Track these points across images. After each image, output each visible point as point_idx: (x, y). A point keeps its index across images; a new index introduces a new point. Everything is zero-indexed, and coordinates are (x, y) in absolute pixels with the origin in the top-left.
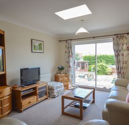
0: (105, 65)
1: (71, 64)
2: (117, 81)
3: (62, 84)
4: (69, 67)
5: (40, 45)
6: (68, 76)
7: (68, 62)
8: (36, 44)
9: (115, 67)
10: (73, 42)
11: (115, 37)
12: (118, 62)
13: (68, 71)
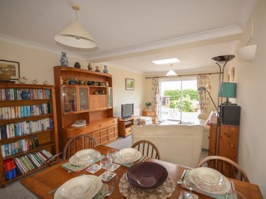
0: (189, 101)
1: (158, 100)
2: (200, 115)
3: (151, 118)
4: (156, 103)
5: (132, 83)
6: (155, 112)
7: (155, 99)
8: (129, 82)
9: (198, 102)
10: (160, 79)
11: (199, 76)
12: (201, 99)
13: (155, 107)
